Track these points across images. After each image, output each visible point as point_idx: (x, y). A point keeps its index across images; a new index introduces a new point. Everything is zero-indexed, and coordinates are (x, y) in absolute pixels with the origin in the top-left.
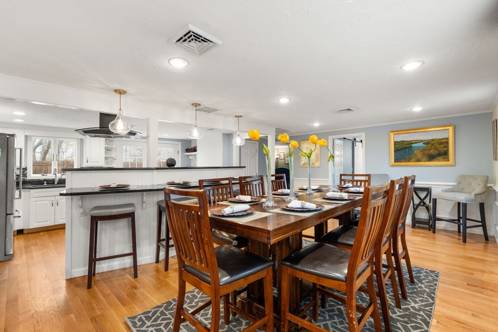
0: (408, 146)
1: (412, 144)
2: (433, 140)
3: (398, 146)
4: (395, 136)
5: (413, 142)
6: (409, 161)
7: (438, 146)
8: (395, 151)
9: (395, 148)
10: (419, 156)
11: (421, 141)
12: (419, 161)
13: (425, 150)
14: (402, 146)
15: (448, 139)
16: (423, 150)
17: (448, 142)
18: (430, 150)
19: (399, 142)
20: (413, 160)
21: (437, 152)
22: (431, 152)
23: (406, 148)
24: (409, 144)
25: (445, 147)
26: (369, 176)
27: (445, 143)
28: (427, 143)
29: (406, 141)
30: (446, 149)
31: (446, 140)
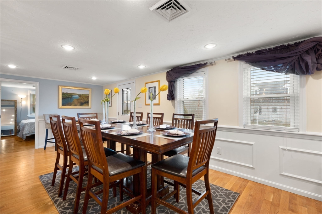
0: (70, 96)
1: (73, 95)
2: (83, 95)
3: (64, 96)
4: (63, 89)
5: (73, 94)
6: (70, 105)
7: (85, 98)
8: (62, 99)
9: (62, 96)
10: (76, 103)
11: (77, 94)
12: (76, 105)
13: (79, 100)
14: (67, 96)
15: (89, 95)
16: (78, 100)
17: (89, 97)
18: (81, 100)
19: (65, 93)
20: (73, 105)
21: (84, 101)
22: (82, 101)
23: (69, 97)
24: (71, 95)
25: (88, 99)
26: (96, 114)
27: (87, 97)
28: (80, 96)
29: (69, 93)
30: (88, 100)
31: (88, 96)
